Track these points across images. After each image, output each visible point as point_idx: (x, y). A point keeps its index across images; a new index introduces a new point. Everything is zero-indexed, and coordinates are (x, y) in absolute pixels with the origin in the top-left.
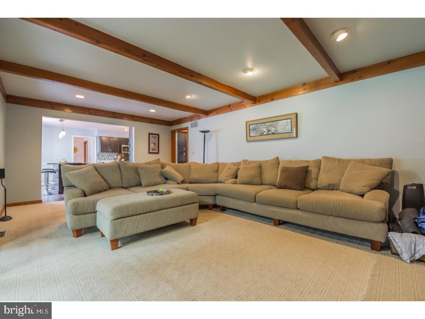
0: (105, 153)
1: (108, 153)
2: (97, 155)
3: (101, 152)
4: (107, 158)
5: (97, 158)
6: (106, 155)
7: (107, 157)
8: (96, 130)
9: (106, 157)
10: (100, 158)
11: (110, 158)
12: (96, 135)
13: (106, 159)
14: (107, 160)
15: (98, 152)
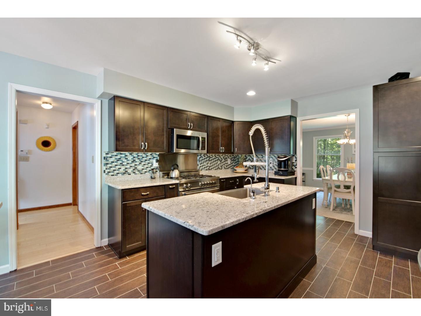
0: (127, 153)
1: (135, 154)
2: (104, 162)
3: (117, 150)
4: (132, 169)
5: (104, 168)
6: (130, 158)
7: (133, 165)
8: (98, 72)
9: (128, 166)
10: (112, 169)
11: (140, 167)
12: (99, 91)
13: (130, 171)
14: (132, 174)
15: (106, 149)
